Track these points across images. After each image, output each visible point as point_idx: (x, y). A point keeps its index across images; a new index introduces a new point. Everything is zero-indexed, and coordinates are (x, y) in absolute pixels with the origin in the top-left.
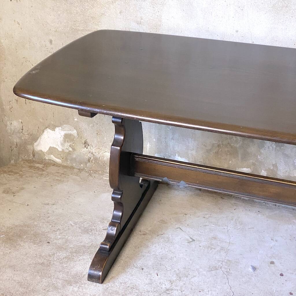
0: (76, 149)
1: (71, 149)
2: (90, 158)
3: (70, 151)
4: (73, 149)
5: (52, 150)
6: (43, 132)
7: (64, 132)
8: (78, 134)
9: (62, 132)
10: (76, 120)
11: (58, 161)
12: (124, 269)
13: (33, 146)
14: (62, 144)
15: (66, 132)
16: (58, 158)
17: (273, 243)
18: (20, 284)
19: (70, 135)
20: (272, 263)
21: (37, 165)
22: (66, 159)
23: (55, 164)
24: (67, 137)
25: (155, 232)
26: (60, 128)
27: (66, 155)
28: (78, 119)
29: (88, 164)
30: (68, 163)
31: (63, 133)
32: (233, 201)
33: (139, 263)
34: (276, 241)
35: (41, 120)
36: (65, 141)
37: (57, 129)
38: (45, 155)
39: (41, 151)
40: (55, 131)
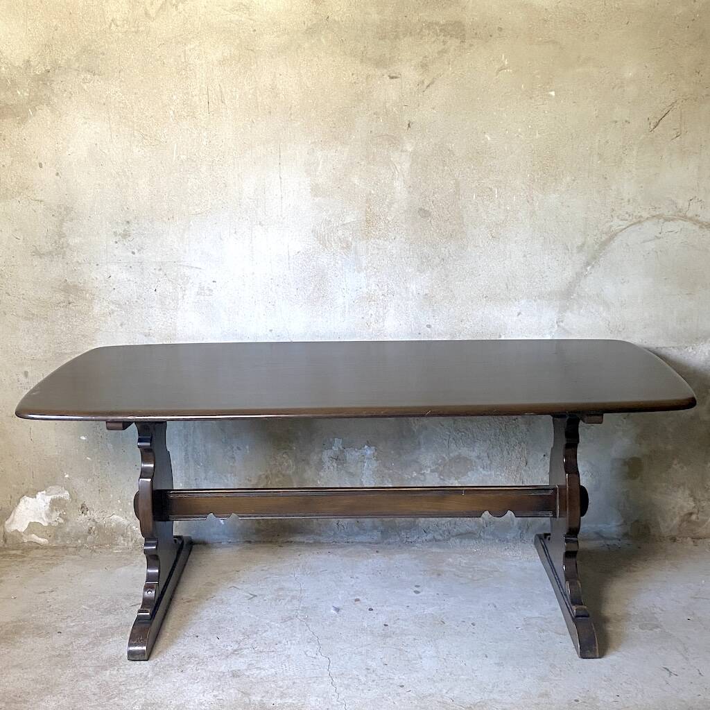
0: (69, 518)
1: (61, 521)
2: (91, 528)
3: (59, 524)
4: (66, 520)
5: (33, 527)
6: (19, 502)
7: (51, 497)
8: (71, 497)
9: (48, 497)
10: (67, 476)
11: (42, 541)
12: (172, 642)
13: (4, 527)
14: (48, 516)
15: (52, 497)
16: (42, 538)
17: (354, 581)
18: (36, 681)
19: (60, 499)
20: (357, 600)
21: (14, 552)
22: (56, 537)
23: (38, 546)
24: (55, 504)
25: (202, 597)
26: (44, 492)
27: (54, 532)
28: (69, 475)
29: (89, 538)
30: (58, 541)
31: (48, 499)
32: (295, 547)
33: (191, 632)
34: (357, 578)
35: (15, 486)
36: (52, 510)
37: (39, 495)
38: (22, 536)
39: (16, 530)
40: (36, 497)
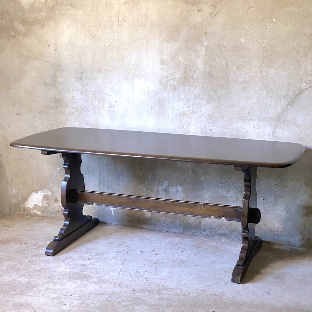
0: (50, 204)
1: (47, 205)
2: (59, 210)
3: (46, 206)
4: (49, 205)
5: (36, 206)
6: (31, 194)
8: (52, 194)
9: (42, 194)
10: (51, 185)
11: (39, 213)
12: (67, 252)
13: (24, 205)
14: (42, 202)
15: (44, 194)
16: (39, 212)
19: (47, 195)
20: (154, 250)
21: (25, 216)
22: (44, 212)
23: (37, 215)
24: (45, 197)
25: (90, 241)
26: (41, 191)
27: (44, 209)
28: (52, 185)
29: (58, 214)
30: (45, 214)
31: (43, 194)
32: (143, 230)
33: (77, 250)
35: (30, 187)
36: (44, 200)
37: (39, 192)
38: (31, 210)
39: (29, 207)
40: (38, 193)
